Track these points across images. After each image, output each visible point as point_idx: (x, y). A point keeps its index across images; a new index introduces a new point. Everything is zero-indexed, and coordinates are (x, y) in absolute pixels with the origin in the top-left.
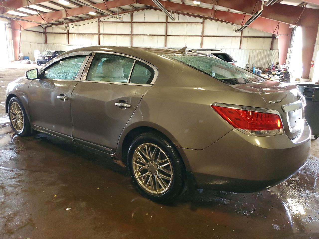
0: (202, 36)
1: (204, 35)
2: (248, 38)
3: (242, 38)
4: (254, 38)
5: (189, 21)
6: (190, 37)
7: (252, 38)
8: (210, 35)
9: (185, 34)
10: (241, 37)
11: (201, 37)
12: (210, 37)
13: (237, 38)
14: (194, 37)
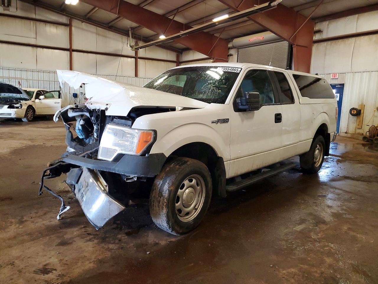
0: (71, 50)
1: (74, 47)
2: (146, 61)
3: (138, 59)
4: (153, 61)
5: (37, 17)
6: (45, 50)
7: (151, 60)
8: (84, 49)
9: (33, 42)
10: (136, 58)
11: (68, 53)
12: (85, 54)
13: (129, 59)
14: (53, 50)
